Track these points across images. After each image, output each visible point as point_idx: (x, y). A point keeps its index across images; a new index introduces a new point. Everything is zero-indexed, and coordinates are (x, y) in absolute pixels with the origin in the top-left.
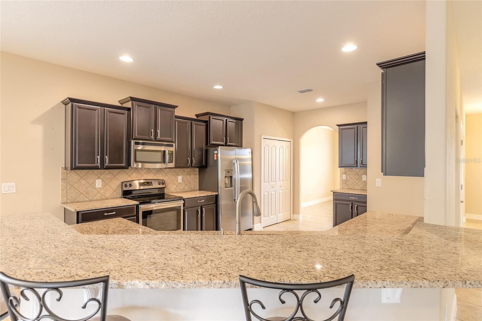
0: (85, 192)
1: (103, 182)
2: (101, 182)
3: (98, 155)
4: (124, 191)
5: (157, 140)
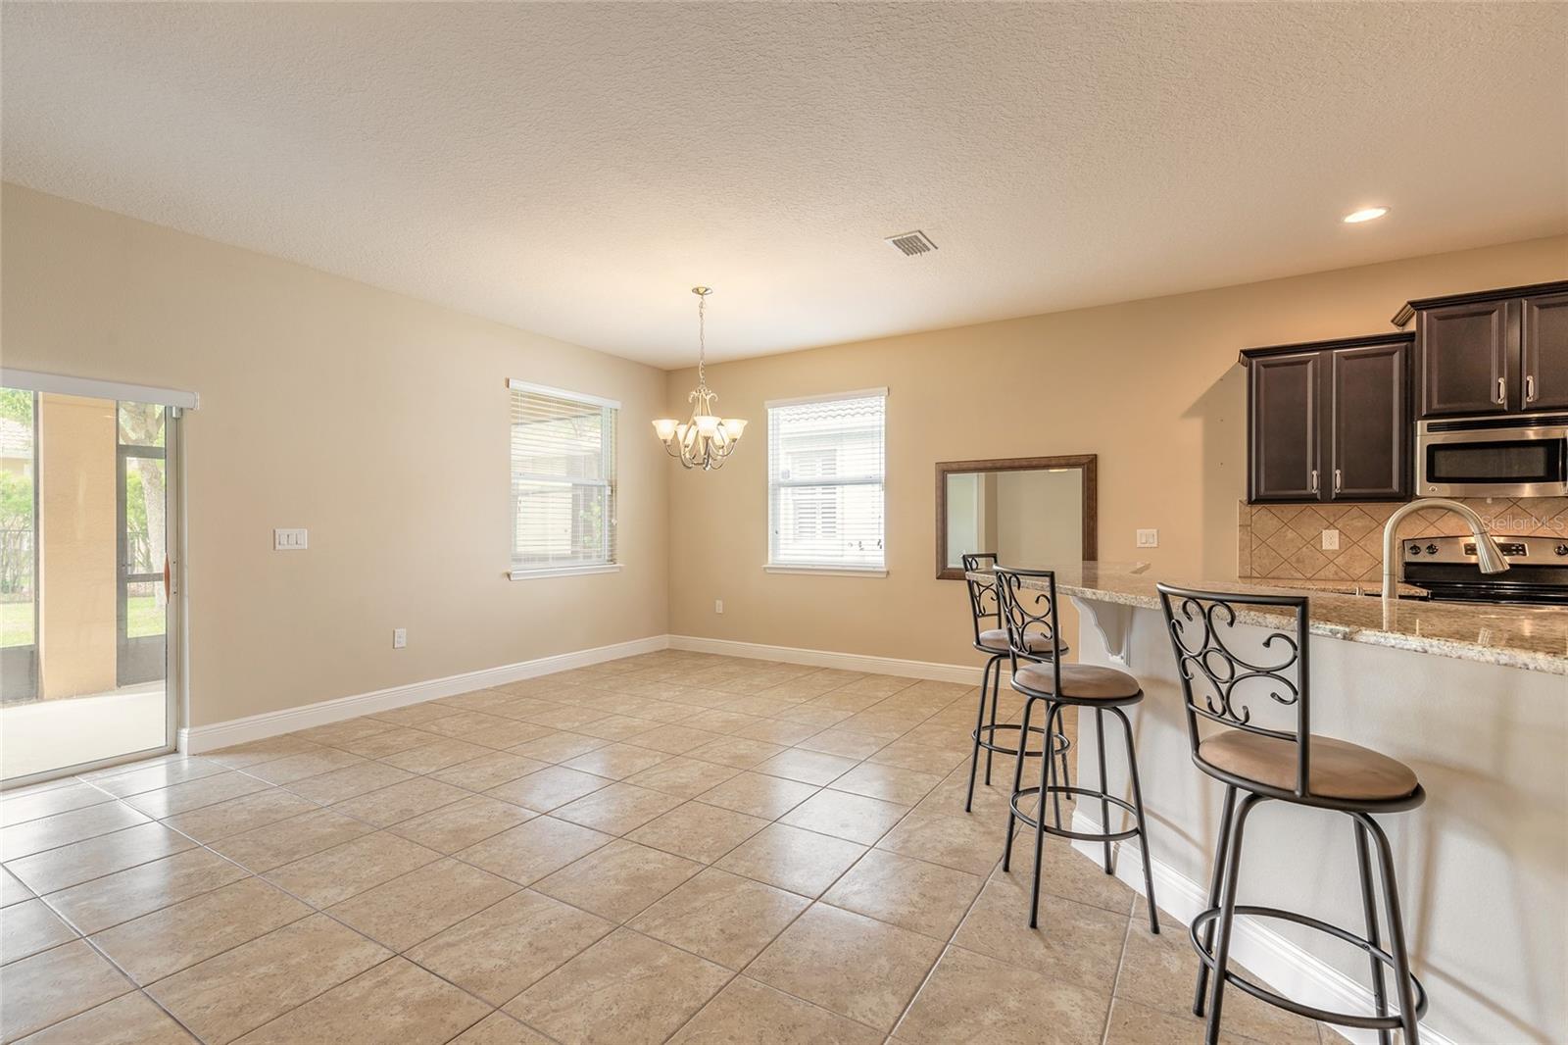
0: (1294, 559)
1: (1343, 537)
2: (1337, 536)
3: (1314, 468)
4: (1408, 564)
5: (1524, 407)
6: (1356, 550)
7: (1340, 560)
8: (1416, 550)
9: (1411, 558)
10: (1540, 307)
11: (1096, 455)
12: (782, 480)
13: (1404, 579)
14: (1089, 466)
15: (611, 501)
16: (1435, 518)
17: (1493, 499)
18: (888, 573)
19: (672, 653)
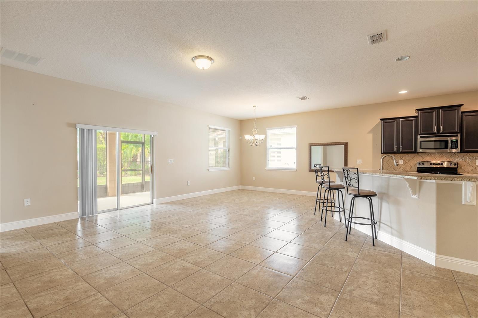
1: (404, 161)
3: (396, 146)
4: (418, 168)
5: (440, 133)
6: (407, 164)
7: (403, 167)
8: (420, 164)
9: (419, 166)
10: (443, 111)
11: (347, 142)
12: (270, 147)
13: (417, 171)
14: (346, 145)
15: (228, 153)
16: (424, 157)
17: (437, 153)
18: (297, 170)
19: (242, 190)
